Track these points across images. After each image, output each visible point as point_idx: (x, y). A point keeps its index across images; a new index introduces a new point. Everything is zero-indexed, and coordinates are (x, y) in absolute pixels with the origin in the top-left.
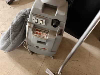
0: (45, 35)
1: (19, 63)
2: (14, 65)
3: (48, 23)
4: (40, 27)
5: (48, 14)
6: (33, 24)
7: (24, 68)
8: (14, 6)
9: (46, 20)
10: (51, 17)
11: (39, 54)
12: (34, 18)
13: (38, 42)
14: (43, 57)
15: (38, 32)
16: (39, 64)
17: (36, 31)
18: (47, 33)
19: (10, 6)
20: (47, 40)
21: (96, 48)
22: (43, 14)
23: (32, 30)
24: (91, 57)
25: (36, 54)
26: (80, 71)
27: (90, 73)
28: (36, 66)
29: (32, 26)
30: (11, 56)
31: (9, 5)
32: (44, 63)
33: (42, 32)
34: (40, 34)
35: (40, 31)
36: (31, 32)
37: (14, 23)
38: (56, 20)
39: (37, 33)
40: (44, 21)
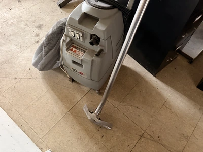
0: (80, 54)
1: (53, 89)
2: (46, 90)
3: (86, 38)
4: (77, 42)
5: (86, 27)
6: (69, 37)
7: (56, 97)
8: (68, 9)
9: (83, 35)
10: (89, 31)
11: (82, 85)
12: (70, 31)
13: (74, 62)
14: (86, 89)
15: (74, 49)
16: (78, 97)
17: (72, 48)
18: (85, 52)
19: (61, 10)
20: (82, 60)
21: (183, 96)
22: (80, 27)
23: (66, 46)
24: (166, 108)
25: (78, 83)
26: (137, 123)
27: (153, 132)
28: (73, 99)
29: (68, 39)
30: (45, 78)
31: (61, 7)
32: (84, 98)
33: (79, 49)
34: (75, 51)
35: (76, 48)
36: (65, 48)
37: (49, 34)
38: (94, 35)
39: (72, 50)
40: (81, 35)
